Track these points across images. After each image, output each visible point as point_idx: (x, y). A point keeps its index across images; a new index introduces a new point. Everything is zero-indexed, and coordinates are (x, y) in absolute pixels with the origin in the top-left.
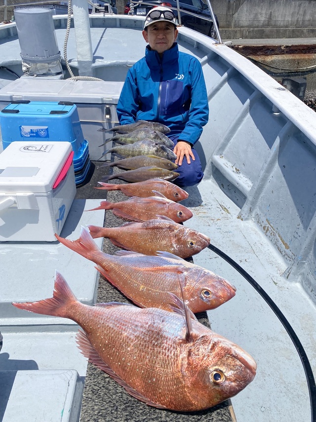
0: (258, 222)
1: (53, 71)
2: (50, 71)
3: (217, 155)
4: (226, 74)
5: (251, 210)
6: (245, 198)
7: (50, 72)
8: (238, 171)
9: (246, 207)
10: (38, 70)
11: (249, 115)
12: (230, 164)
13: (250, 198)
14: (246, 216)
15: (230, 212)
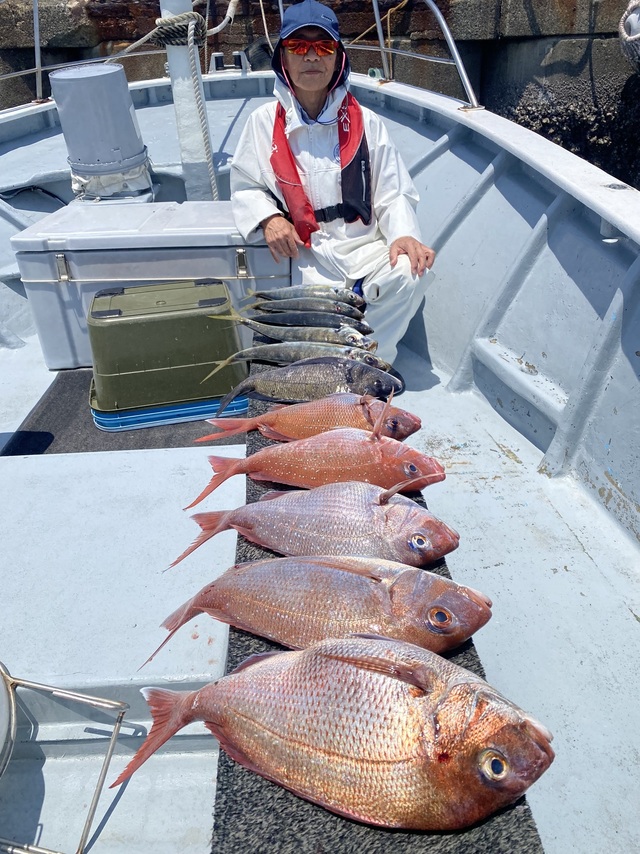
0: (587, 480)
1: (132, 188)
2: (127, 187)
3: (482, 336)
4: (490, 168)
5: (567, 455)
6: (552, 427)
7: (127, 190)
8: (532, 369)
9: (556, 447)
10: (103, 188)
11: (547, 249)
12: (512, 355)
13: (564, 428)
14: (559, 468)
15: (520, 458)
